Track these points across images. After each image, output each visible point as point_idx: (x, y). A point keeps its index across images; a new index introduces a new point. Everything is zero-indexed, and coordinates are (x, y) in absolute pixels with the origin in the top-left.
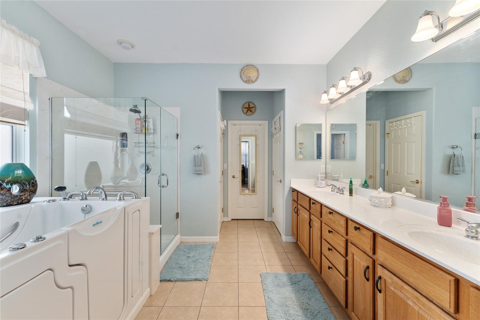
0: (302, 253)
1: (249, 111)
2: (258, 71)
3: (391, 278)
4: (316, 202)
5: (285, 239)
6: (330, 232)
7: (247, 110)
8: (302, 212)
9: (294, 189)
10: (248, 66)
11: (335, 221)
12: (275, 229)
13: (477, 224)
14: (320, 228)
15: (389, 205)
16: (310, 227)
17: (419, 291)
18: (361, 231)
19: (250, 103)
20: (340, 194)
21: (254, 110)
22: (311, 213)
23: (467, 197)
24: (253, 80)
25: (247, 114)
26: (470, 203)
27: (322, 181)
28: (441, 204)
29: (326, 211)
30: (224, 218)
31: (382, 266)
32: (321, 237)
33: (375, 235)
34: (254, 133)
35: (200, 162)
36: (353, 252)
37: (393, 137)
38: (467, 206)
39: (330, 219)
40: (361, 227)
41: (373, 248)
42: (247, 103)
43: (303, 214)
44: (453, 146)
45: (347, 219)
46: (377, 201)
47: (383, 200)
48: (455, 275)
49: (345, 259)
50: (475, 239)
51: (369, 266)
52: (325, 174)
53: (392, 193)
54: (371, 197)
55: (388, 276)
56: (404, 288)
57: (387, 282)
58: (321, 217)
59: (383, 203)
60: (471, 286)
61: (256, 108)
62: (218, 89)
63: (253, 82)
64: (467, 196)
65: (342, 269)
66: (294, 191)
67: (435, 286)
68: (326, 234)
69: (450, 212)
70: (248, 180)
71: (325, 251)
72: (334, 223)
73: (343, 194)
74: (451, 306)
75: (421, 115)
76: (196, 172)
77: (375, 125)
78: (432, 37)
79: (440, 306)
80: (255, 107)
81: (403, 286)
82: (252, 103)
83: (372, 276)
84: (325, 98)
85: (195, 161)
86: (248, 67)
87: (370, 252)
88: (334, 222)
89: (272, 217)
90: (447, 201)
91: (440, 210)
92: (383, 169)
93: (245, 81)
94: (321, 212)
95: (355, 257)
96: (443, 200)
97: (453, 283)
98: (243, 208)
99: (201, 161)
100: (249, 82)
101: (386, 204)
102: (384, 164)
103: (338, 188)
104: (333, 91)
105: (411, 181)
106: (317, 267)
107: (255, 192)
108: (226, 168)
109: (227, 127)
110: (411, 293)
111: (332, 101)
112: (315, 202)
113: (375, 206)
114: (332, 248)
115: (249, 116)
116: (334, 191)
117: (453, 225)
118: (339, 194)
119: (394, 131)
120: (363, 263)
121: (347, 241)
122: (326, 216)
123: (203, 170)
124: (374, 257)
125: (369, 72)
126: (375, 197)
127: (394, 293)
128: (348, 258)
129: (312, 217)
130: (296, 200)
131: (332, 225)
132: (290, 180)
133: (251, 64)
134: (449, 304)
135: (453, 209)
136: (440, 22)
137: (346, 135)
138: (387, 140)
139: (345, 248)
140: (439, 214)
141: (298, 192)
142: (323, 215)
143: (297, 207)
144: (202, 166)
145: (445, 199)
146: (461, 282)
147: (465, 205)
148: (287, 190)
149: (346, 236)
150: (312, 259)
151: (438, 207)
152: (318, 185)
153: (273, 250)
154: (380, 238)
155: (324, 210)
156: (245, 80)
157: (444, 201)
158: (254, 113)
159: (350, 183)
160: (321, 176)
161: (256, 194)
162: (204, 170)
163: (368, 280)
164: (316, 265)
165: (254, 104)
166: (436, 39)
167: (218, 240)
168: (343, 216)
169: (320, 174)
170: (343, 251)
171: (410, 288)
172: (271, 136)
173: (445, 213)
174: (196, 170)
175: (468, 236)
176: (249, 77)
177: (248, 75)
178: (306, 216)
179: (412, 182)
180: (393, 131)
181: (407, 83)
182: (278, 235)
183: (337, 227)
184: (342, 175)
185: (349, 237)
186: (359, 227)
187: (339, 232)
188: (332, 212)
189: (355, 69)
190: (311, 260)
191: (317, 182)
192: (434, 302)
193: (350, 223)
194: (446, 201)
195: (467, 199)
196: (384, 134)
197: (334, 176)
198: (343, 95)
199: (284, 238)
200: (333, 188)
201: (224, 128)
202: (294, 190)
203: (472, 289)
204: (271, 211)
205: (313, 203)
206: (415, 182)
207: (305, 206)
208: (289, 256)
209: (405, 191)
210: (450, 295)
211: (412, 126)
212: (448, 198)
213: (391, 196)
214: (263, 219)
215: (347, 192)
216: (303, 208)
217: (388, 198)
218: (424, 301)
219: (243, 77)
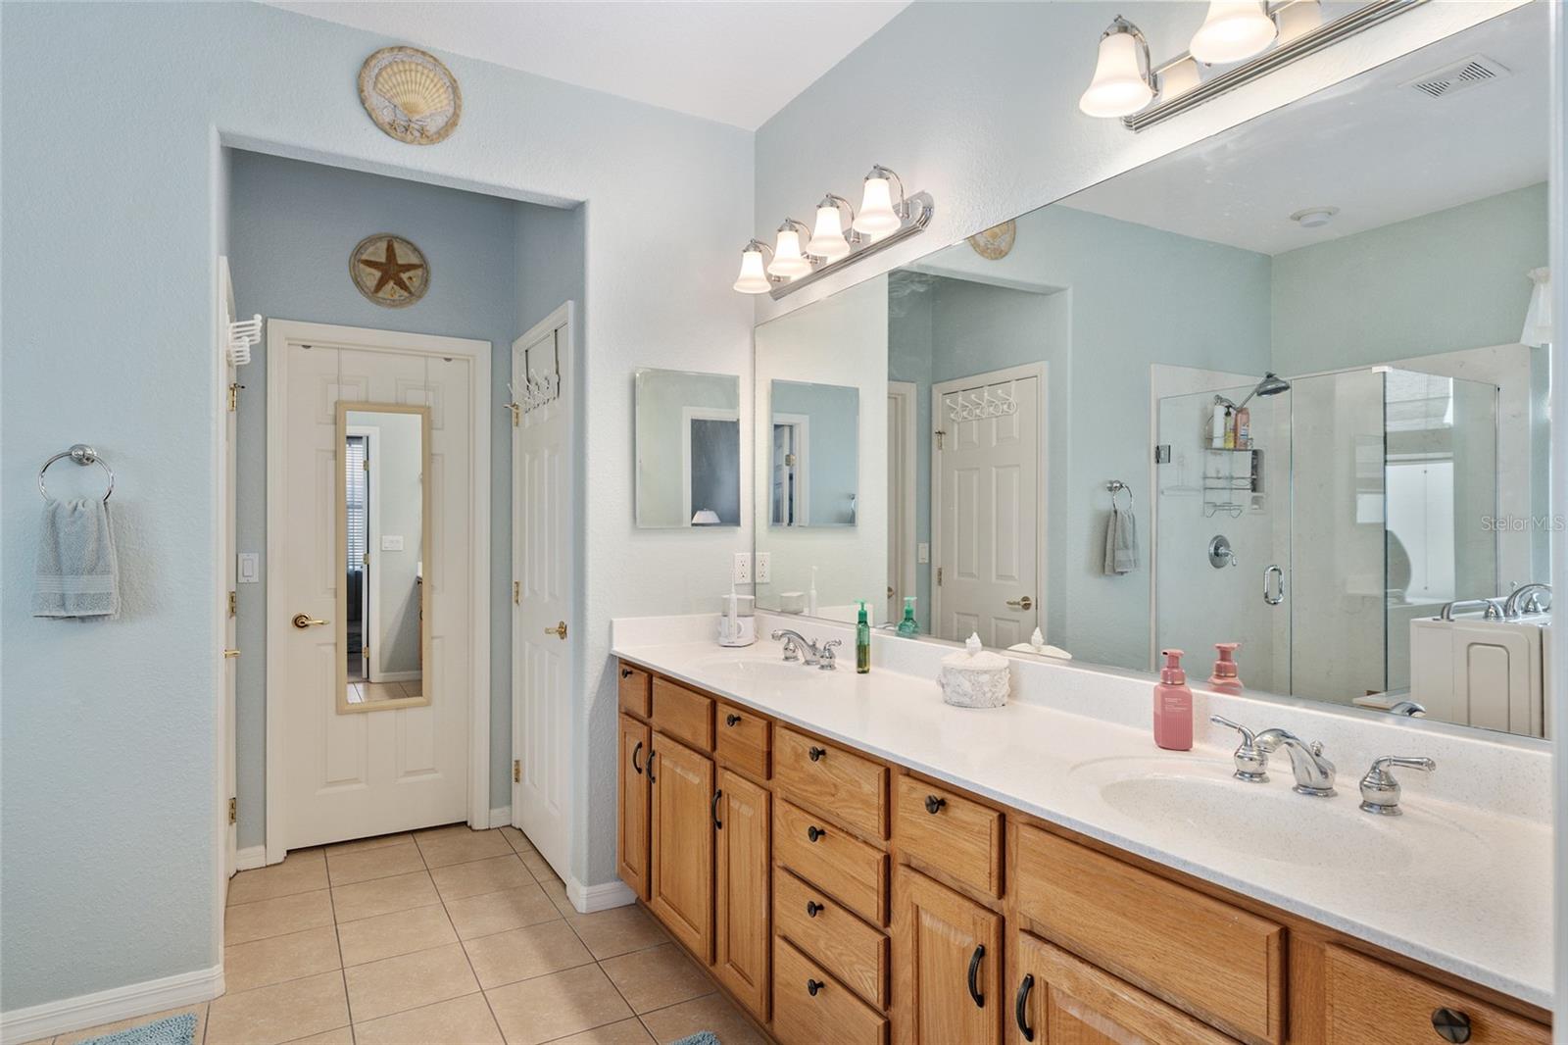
0: (673, 948)
1: (391, 283)
2: (454, 87)
3: (1071, 975)
4: (744, 715)
5: (589, 897)
6: (815, 834)
7: (378, 274)
8: (676, 763)
9: (627, 663)
10: (401, 48)
11: (835, 786)
12: (533, 862)
13: (1274, 733)
14: (764, 825)
15: (1003, 696)
16: (717, 824)
17: (1166, 998)
18: (951, 814)
19: (396, 245)
20: (823, 667)
21: (416, 282)
22: (720, 762)
23: (1219, 647)
24: (432, 127)
25: (380, 294)
26: (1226, 666)
27: (741, 621)
28: (1165, 676)
29: (793, 748)
30: (243, 852)
31: (1031, 933)
32: (770, 858)
33: (1004, 817)
34: (416, 397)
35: (92, 546)
36: (917, 901)
37: (956, 447)
38: (1219, 677)
39: (814, 780)
40: (948, 797)
41: (999, 873)
42: (380, 238)
43: (678, 771)
44: (1111, 483)
45: (889, 773)
46: (967, 686)
47: (985, 678)
48: (1278, 917)
49: (881, 938)
50: (1257, 780)
51: (987, 947)
52: (749, 589)
53: (1006, 652)
54: (947, 671)
55: (1059, 970)
56: (1119, 1001)
57: (1054, 993)
58: (769, 776)
59: (987, 689)
60: (1328, 942)
61: (427, 271)
62: (222, 136)
63: (425, 137)
64: (1218, 645)
65: (870, 985)
66: (631, 673)
67: (1222, 969)
68: (794, 845)
69: (1187, 699)
70: (360, 635)
71: (793, 917)
72: (833, 796)
73: (831, 667)
74: (1270, 1025)
75: (1036, 376)
76: (63, 605)
77: (900, 398)
78: (1127, 113)
79: (1232, 1033)
80: (423, 265)
81: (1113, 995)
82: (408, 243)
83: (995, 983)
84: (752, 273)
85: (56, 544)
86: (401, 56)
87: (988, 894)
88: (833, 792)
89: (510, 803)
90: (1180, 665)
91: (1162, 699)
92: (927, 561)
93: (387, 127)
94: (769, 754)
95: (926, 920)
96: (1169, 663)
97: (1275, 945)
98: (356, 780)
99: (100, 539)
100: (409, 137)
101: (993, 693)
102: (927, 545)
103: (811, 643)
104: (787, 244)
105: (1008, 603)
106: (753, 997)
107: (420, 693)
108: (255, 579)
109: (261, 351)
110: (1143, 1013)
111: (781, 289)
112: (741, 713)
113: (960, 705)
114: (826, 903)
115: (392, 310)
116: (795, 658)
117: (1195, 744)
118: (814, 669)
119: (959, 423)
120: (959, 936)
121: (888, 860)
122: (795, 769)
123: (115, 592)
124: (1004, 906)
125: (923, 193)
126: (960, 672)
127: (1082, 1027)
128: (893, 931)
129: (727, 780)
130: (642, 712)
131: (826, 803)
132: (608, 624)
133: (416, 47)
134: (1265, 1021)
135: (1197, 691)
136: (1152, 67)
137: (796, 431)
138: (937, 455)
139: (881, 890)
140: (1159, 712)
141: (650, 674)
142: (777, 769)
143: (645, 744)
144: (106, 572)
145: (1174, 660)
146: (1297, 935)
147: (1215, 673)
148: (595, 668)
149: (885, 843)
150: (728, 966)
151: (1156, 687)
152: (726, 637)
153: (534, 966)
154: (1027, 828)
155: (785, 743)
156: (387, 120)
157: (1173, 667)
158: (420, 297)
159: (860, 622)
160: (738, 599)
161: (428, 704)
162: (122, 595)
163: (980, 1001)
164: (749, 986)
165: (416, 250)
166: (1138, 123)
167: (219, 987)
168: (868, 760)
169: (733, 590)
170: (872, 908)
171: (1137, 995)
172: (506, 414)
173: (1176, 706)
174: (63, 596)
175: (1242, 774)
176: (405, 106)
177: (405, 99)
178: (696, 781)
179: (1011, 604)
180: (956, 427)
181: (1002, 260)
182: (553, 886)
183: (848, 810)
184: (814, 592)
185: (899, 845)
186: (942, 797)
187: (851, 829)
188: (823, 748)
189: (881, 172)
190: (723, 970)
191: (720, 624)
192: (1214, 1023)
193: (902, 785)
194: (1177, 667)
195: (1217, 654)
196: (931, 436)
197: (784, 595)
198: (822, 271)
199: (582, 895)
200: (791, 646)
201: (247, 359)
202: (629, 669)
203: (1332, 952)
204: (507, 773)
205: (733, 720)
206: (1018, 604)
207: (687, 735)
208: (615, 976)
209: (1042, 641)
210: (1268, 986)
211: (1011, 412)
212: (1181, 655)
213: (1006, 663)
214: (465, 823)
215: (846, 661)
216: (681, 747)
217: (1001, 671)
218: (1186, 1030)
219: (375, 100)
